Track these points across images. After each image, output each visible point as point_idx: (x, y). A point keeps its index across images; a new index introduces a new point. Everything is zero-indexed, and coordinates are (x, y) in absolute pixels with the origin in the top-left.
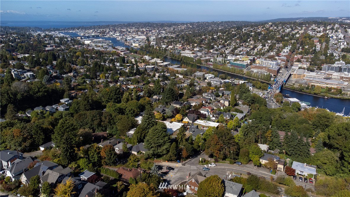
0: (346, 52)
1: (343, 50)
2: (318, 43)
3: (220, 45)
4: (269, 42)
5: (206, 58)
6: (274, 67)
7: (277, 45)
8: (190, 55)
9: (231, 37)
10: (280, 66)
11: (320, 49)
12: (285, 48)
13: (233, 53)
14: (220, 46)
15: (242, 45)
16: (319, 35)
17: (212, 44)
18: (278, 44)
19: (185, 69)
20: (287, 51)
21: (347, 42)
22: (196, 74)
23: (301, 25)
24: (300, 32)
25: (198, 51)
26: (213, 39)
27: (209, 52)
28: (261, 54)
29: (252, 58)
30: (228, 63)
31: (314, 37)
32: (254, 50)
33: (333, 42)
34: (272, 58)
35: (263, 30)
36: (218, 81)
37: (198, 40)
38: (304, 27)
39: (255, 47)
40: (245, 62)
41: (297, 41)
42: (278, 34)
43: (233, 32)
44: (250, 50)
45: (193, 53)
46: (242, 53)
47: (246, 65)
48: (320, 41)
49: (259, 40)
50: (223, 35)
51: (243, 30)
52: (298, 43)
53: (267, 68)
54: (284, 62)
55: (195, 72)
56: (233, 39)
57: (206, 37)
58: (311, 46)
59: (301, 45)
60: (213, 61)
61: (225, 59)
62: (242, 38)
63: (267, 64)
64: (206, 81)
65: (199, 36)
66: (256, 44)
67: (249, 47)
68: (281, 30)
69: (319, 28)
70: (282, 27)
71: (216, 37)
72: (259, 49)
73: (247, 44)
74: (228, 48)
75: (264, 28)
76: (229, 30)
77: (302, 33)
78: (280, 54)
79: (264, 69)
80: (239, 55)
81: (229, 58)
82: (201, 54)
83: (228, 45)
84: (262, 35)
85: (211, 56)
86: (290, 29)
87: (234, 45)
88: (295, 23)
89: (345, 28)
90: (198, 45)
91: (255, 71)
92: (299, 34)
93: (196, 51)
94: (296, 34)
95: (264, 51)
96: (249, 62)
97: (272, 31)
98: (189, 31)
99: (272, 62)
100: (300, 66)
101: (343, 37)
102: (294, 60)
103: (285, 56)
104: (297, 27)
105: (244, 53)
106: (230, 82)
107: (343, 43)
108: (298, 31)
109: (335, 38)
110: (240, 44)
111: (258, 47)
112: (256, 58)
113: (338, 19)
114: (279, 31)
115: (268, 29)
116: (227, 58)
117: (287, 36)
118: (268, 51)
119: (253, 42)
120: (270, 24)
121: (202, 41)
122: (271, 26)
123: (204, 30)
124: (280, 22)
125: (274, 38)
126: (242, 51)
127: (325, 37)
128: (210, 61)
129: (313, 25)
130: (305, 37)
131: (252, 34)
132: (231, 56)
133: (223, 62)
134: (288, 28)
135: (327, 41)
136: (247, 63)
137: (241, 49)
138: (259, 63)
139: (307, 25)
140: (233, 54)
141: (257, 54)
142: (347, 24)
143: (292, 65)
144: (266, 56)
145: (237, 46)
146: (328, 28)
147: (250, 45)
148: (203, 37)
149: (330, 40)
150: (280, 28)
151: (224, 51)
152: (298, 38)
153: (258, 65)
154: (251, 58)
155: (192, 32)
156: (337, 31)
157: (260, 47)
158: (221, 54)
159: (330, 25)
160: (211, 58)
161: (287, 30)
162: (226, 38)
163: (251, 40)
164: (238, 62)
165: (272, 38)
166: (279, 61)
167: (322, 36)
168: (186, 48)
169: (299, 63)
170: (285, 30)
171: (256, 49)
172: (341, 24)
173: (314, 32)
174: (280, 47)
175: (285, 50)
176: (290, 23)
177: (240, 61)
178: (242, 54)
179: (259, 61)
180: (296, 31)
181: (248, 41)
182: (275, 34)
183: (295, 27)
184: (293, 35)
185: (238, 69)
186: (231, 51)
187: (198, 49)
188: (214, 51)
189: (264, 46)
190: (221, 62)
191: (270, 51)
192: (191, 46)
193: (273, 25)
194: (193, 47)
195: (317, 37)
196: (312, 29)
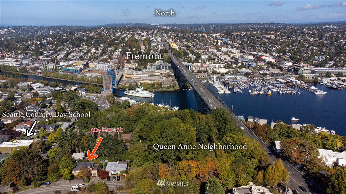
0: (163, 53)
1: (161, 51)
2: (143, 46)
3: (50, 50)
4: (102, 45)
5: (34, 66)
6: (107, 70)
7: (109, 49)
8: (12, 64)
9: (62, 42)
10: (112, 68)
11: (145, 51)
12: (116, 51)
13: (65, 58)
14: (50, 52)
15: (76, 50)
16: (143, 38)
17: (41, 50)
18: (110, 47)
19: (5, 81)
20: (118, 54)
21: (163, 44)
22: (19, 85)
23: (129, 29)
24: (128, 36)
25: (23, 58)
26: (41, 44)
27: (37, 60)
28: (94, 58)
29: (86, 62)
30: (60, 69)
31: (140, 40)
32: (88, 54)
33: (154, 45)
34: (105, 61)
35: (95, 35)
36: (48, 90)
37: (22, 46)
38: (131, 32)
39: (89, 51)
40: (79, 67)
41: (126, 44)
42: (109, 38)
43: (65, 36)
44: (84, 55)
45: (16, 61)
46: (75, 58)
47: (80, 70)
48: (144, 44)
49: (92, 44)
50: (54, 41)
51: (76, 35)
52: (127, 46)
53: (100, 71)
54: (116, 64)
55: (18, 83)
56: (65, 44)
57: (33, 43)
58: (137, 49)
59: (130, 47)
60: (42, 68)
61: (57, 65)
62: (74, 43)
63: (100, 67)
64: (33, 91)
65: (23, 41)
66: (90, 49)
67: (83, 52)
68: (112, 34)
69: (143, 33)
70: (113, 32)
71: (45, 42)
72: (92, 53)
73: (81, 49)
74: (59, 53)
75: (97, 33)
76: (61, 34)
77: (130, 37)
78: (112, 57)
79: (98, 73)
80: (73, 60)
81: (61, 64)
82: (27, 62)
83: (59, 51)
84: (95, 40)
85: (40, 63)
86: (120, 34)
87: (67, 50)
88: (124, 28)
89: (162, 33)
90: (22, 52)
91: (89, 75)
92: (128, 38)
93: (20, 58)
94: (125, 38)
95: (97, 55)
96: (82, 66)
97: (104, 35)
98: (11, 37)
99: (105, 65)
100: (129, 66)
101: (160, 40)
102: (125, 62)
103: (116, 58)
104: (126, 31)
105: (78, 58)
106: (61, 90)
107: (161, 45)
108: (127, 36)
109: (155, 41)
110: (73, 49)
111: (91, 51)
112: (89, 62)
113: (158, 26)
114: (110, 35)
115: (99, 34)
116: (60, 64)
117: (117, 40)
118: (101, 55)
119: (86, 47)
120: (102, 28)
121: (28, 47)
122: (103, 30)
123: (31, 34)
124: (112, 27)
125: (106, 42)
126: (75, 56)
127: (147, 40)
128: (38, 69)
129: (139, 30)
130: (132, 41)
131: (85, 38)
132: (63, 62)
133: (55, 69)
134: (118, 33)
135: (150, 44)
136: (80, 68)
137: (74, 54)
138: (92, 67)
139: (134, 30)
140: (66, 60)
141: (90, 58)
142: (163, 29)
143: (123, 67)
144: (100, 60)
145: (70, 51)
146: (150, 32)
147: (83, 50)
148: (29, 42)
149: (151, 43)
150: (111, 32)
151: (56, 57)
152: (127, 42)
153: (91, 69)
154: (84, 62)
155: (15, 37)
156: (156, 35)
157: (93, 51)
158: (53, 60)
159: (151, 30)
160: (40, 65)
161: (118, 34)
162: (57, 44)
163: (84, 44)
164: (71, 68)
165: (104, 42)
166: (111, 64)
167: (145, 39)
168: (7, 55)
169: (129, 64)
170: (115, 34)
171: (89, 53)
172: (160, 30)
173: (140, 36)
174: (111, 50)
175: (117, 53)
176: (120, 28)
177: (74, 66)
178: (75, 60)
179: (92, 65)
180: (125, 35)
181: (81, 45)
182: (107, 39)
183: (125, 31)
184: (123, 39)
185: (70, 75)
186: (63, 57)
187: (22, 56)
188: (44, 57)
189: (97, 49)
190: (52, 69)
191: (103, 54)
192: (14, 53)
193: (105, 30)
194: (15, 54)
195: (142, 40)
196: (138, 33)
